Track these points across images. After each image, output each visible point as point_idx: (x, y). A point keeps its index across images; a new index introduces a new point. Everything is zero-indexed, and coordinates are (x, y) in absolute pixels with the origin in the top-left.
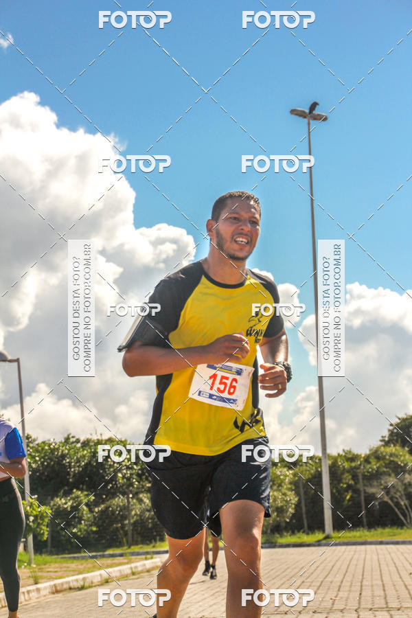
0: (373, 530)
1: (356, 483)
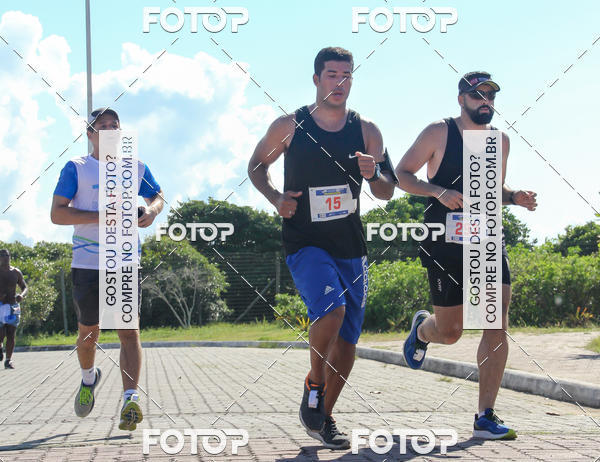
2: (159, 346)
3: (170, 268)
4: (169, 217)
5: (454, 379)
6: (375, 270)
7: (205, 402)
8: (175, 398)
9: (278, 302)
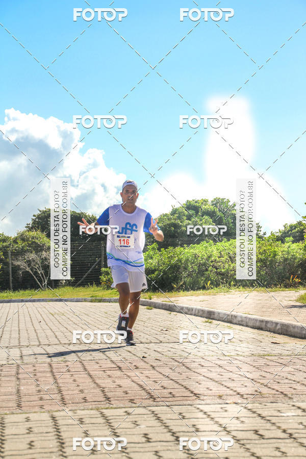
0: (16, 292)
1: (6, 258)
2: (27, 301)
3: (34, 252)
4: (33, 219)
5: (214, 321)
6: (164, 252)
7: (56, 337)
8: (37, 335)
9: (103, 273)
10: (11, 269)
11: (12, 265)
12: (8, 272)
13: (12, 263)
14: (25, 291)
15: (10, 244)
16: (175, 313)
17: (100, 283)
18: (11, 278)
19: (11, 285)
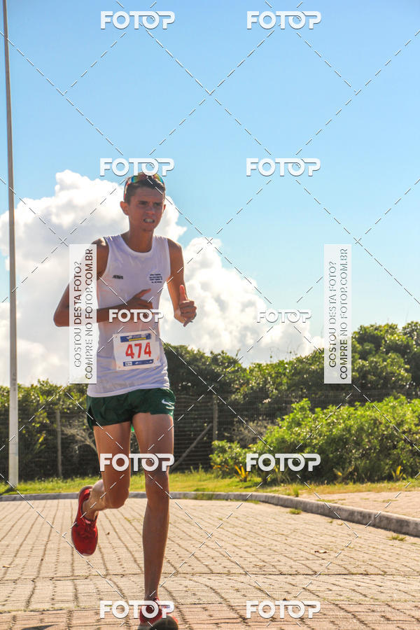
0: (69, 480)
1: (52, 423)
5: (407, 537)
6: (321, 415)
7: (136, 562)
8: (103, 557)
9: (215, 449)
10: (59, 442)
11: (63, 434)
12: (55, 447)
13: (62, 431)
14: (84, 479)
15: (59, 399)
16: (340, 522)
17: (211, 467)
18: (60, 458)
19: (60, 468)
